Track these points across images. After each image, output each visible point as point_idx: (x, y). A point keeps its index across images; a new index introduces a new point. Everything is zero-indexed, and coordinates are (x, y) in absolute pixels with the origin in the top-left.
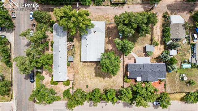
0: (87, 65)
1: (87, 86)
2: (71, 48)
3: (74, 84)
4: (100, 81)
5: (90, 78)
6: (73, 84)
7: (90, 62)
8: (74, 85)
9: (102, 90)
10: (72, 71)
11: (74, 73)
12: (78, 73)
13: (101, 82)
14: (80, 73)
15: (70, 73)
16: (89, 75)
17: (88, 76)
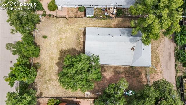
0: (79, 38)
1: (45, 37)
2: (106, 14)
3: (51, 17)
4: (54, 57)
5: (58, 42)
6: (50, 15)
7: (84, 43)
8: (48, 17)
9: (38, 61)
10: (71, 15)
11: (67, 17)
12: (67, 24)
13: (52, 59)
14: (68, 27)
15: (68, 12)
16: (64, 40)
17: (61, 39)
